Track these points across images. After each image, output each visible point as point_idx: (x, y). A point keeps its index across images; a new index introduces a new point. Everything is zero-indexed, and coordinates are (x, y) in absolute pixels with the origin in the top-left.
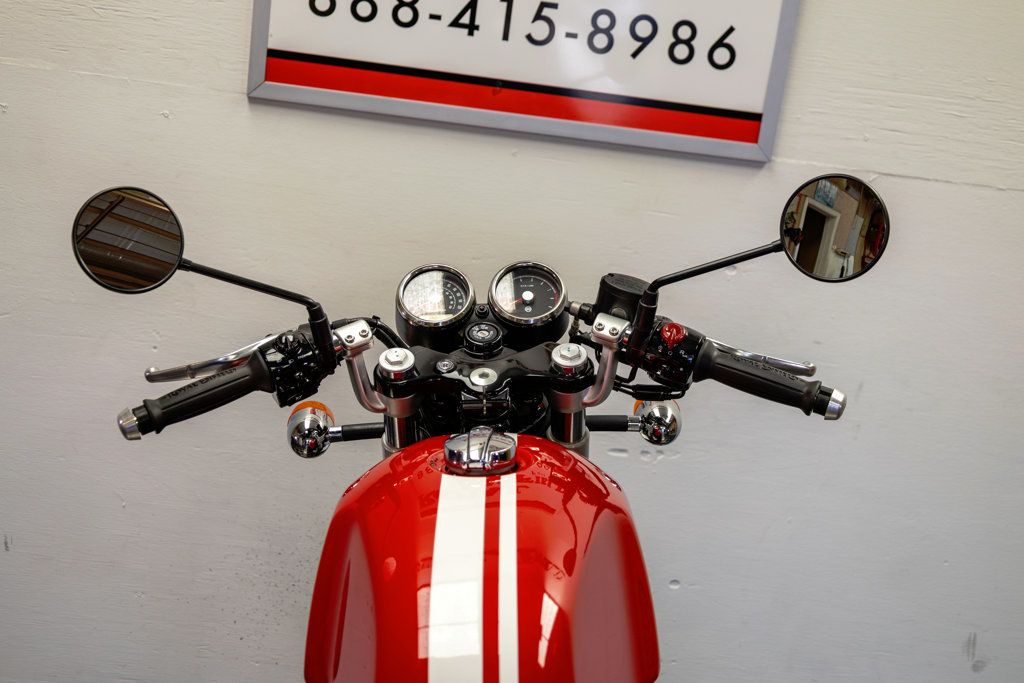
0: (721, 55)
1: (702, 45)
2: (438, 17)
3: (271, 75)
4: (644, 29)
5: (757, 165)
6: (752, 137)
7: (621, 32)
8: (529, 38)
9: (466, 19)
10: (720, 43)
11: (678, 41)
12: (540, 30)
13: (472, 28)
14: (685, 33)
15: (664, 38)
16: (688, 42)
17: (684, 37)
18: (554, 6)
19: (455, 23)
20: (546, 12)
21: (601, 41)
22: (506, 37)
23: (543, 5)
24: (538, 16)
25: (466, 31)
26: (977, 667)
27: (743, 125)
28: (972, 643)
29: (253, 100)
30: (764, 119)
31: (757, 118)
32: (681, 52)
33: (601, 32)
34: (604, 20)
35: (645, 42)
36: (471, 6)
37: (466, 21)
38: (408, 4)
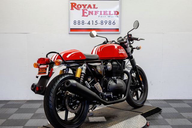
0: (114, 23)
1: (112, 23)
2: (86, 23)
3: (71, 31)
4: (106, 22)
5: (119, 34)
6: (118, 31)
7: (104, 22)
12: (96, 23)
13: (89, 24)
15: (108, 22)
16: (110, 23)
17: (110, 22)
19: (88, 24)
21: (102, 24)
22: (93, 24)
24: (96, 22)
26: (152, 85)
27: (117, 30)
28: (151, 82)
29: (69, 34)
31: (118, 29)
32: (110, 24)
33: (102, 23)
34: (102, 22)
35: (106, 23)
36: (89, 22)
37: (89, 23)
38: (83, 23)
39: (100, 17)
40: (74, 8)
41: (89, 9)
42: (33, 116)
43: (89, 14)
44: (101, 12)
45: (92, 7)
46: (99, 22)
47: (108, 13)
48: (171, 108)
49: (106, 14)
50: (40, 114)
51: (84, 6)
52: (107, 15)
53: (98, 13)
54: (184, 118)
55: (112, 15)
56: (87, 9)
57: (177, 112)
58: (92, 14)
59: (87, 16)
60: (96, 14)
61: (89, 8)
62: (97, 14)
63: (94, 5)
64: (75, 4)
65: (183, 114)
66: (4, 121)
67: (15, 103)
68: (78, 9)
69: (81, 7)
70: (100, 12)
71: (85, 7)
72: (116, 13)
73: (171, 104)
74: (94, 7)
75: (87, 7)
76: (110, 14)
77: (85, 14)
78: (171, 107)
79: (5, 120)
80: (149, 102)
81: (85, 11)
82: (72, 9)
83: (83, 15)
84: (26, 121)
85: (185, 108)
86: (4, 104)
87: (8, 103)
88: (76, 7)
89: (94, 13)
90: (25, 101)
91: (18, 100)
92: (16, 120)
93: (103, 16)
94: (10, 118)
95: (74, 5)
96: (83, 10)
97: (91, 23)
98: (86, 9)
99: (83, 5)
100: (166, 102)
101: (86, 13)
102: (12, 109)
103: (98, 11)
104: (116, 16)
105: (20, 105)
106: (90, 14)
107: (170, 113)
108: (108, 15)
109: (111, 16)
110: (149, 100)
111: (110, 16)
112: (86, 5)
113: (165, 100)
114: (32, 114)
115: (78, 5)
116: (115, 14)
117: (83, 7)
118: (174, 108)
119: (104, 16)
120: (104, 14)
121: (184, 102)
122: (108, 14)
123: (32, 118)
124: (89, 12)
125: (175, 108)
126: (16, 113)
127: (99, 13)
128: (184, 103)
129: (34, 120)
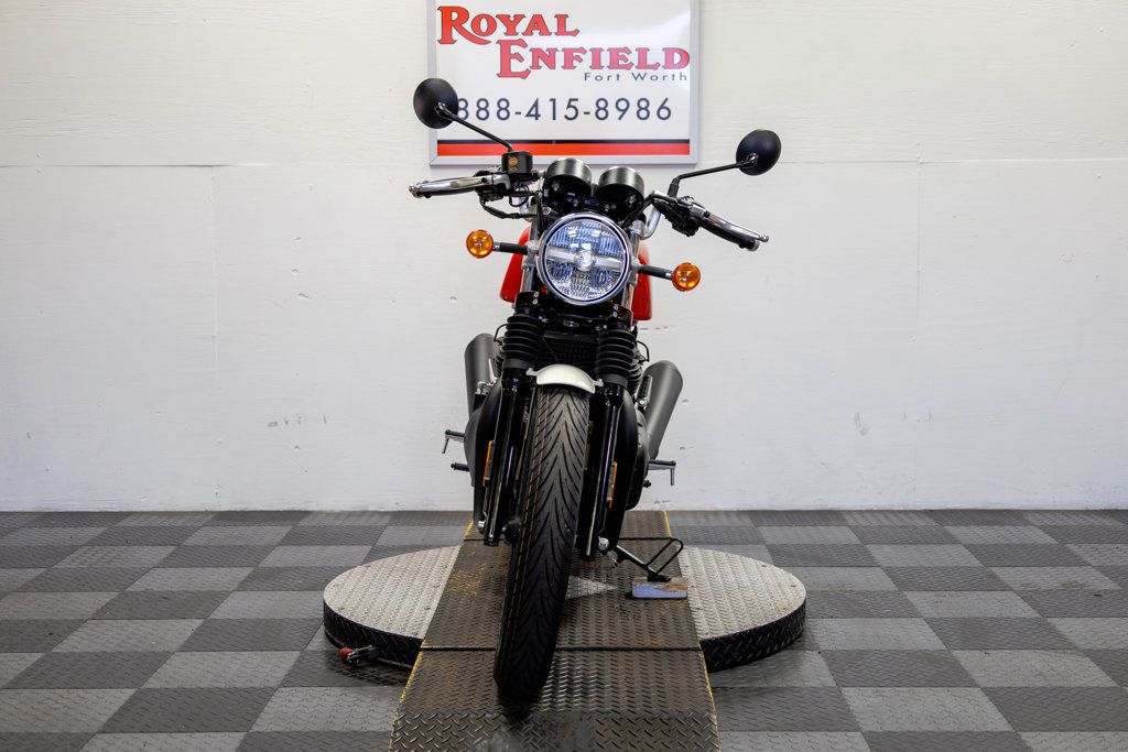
0: (664, 113)
1: (653, 109)
2: (519, 113)
4: (622, 105)
5: (693, 165)
6: (687, 152)
7: (611, 108)
8: (566, 117)
9: (533, 112)
10: (662, 107)
11: (641, 109)
12: (571, 113)
13: (537, 116)
14: (643, 104)
15: (634, 108)
16: (646, 109)
17: (643, 107)
18: (577, 100)
19: (528, 115)
20: (573, 103)
21: (602, 114)
22: (554, 118)
23: (571, 100)
24: (569, 106)
25: (534, 118)
26: (863, 433)
27: (683, 145)
28: (858, 418)
29: (432, 166)
30: (691, 143)
31: (687, 142)
32: (643, 114)
33: (601, 110)
34: (602, 104)
35: (624, 111)
36: (536, 105)
37: (534, 113)
38: (504, 108)
39: (591, 79)
40: (455, 34)
41: (536, 41)
42: (249, 579)
43: (536, 66)
44: (596, 53)
45: (552, 25)
46: (587, 103)
47: (633, 58)
48: (951, 549)
49: (621, 62)
50: (285, 569)
51: (511, 23)
52: (628, 67)
53: (580, 60)
54: (1005, 588)
55: (656, 66)
56: (526, 39)
57: (976, 563)
58: (552, 65)
59: (524, 75)
60: (568, 65)
61: (536, 32)
62: (575, 63)
63: (561, 19)
64: (463, 14)
65: (1005, 573)
66: (108, 600)
67: (155, 524)
68: (477, 38)
69: (492, 28)
70: (589, 54)
71: (511, 30)
72: (677, 58)
73: (956, 531)
74: (562, 31)
75: (522, 27)
76: (643, 64)
77: (516, 66)
78: (954, 541)
79: (114, 595)
80: (844, 520)
81: (514, 49)
82: (446, 39)
83: (505, 72)
84: (217, 598)
85: (1023, 546)
86: (102, 529)
87: (121, 524)
88: (467, 26)
89: (560, 59)
90: (207, 513)
91: (170, 509)
92: (166, 597)
93: (605, 72)
94: (138, 586)
95: (455, 16)
96: (505, 46)
97: (545, 109)
98: (520, 36)
99: (504, 18)
100: (931, 523)
101: (521, 59)
102: (146, 549)
103: (582, 50)
104: (677, 72)
105: (186, 532)
106: (541, 63)
107: (940, 569)
108: (634, 69)
109: (651, 72)
110: (849, 512)
111: (642, 72)
112: (519, 18)
113: (931, 511)
114: (247, 571)
115: (478, 19)
116: (669, 64)
117: (501, 28)
118: (969, 547)
119: (614, 72)
120: (614, 65)
121: (1030, 519)
122: (631, 64)
123: (244, 586)
124: (537, 53)
125: (971, 548)
126: (164, 564)
127: (588, 58)
128: (1027, 523)
129: (253, 595)
